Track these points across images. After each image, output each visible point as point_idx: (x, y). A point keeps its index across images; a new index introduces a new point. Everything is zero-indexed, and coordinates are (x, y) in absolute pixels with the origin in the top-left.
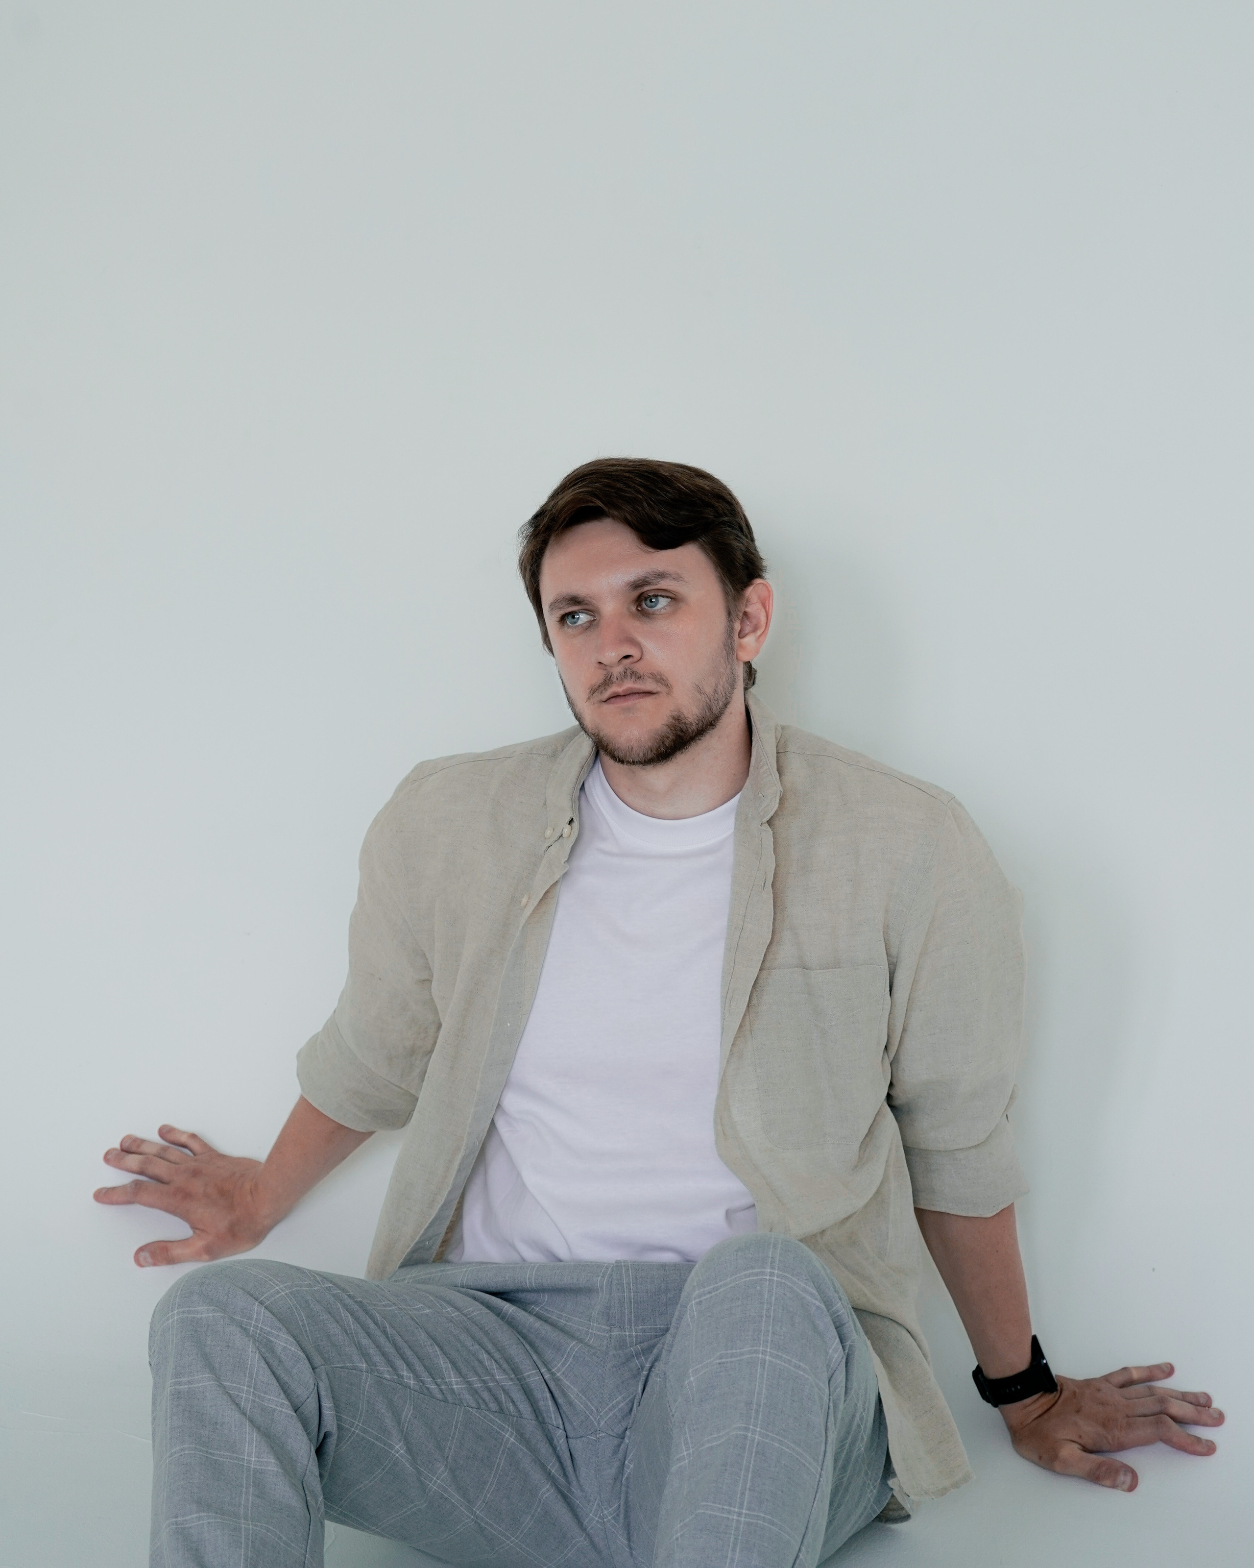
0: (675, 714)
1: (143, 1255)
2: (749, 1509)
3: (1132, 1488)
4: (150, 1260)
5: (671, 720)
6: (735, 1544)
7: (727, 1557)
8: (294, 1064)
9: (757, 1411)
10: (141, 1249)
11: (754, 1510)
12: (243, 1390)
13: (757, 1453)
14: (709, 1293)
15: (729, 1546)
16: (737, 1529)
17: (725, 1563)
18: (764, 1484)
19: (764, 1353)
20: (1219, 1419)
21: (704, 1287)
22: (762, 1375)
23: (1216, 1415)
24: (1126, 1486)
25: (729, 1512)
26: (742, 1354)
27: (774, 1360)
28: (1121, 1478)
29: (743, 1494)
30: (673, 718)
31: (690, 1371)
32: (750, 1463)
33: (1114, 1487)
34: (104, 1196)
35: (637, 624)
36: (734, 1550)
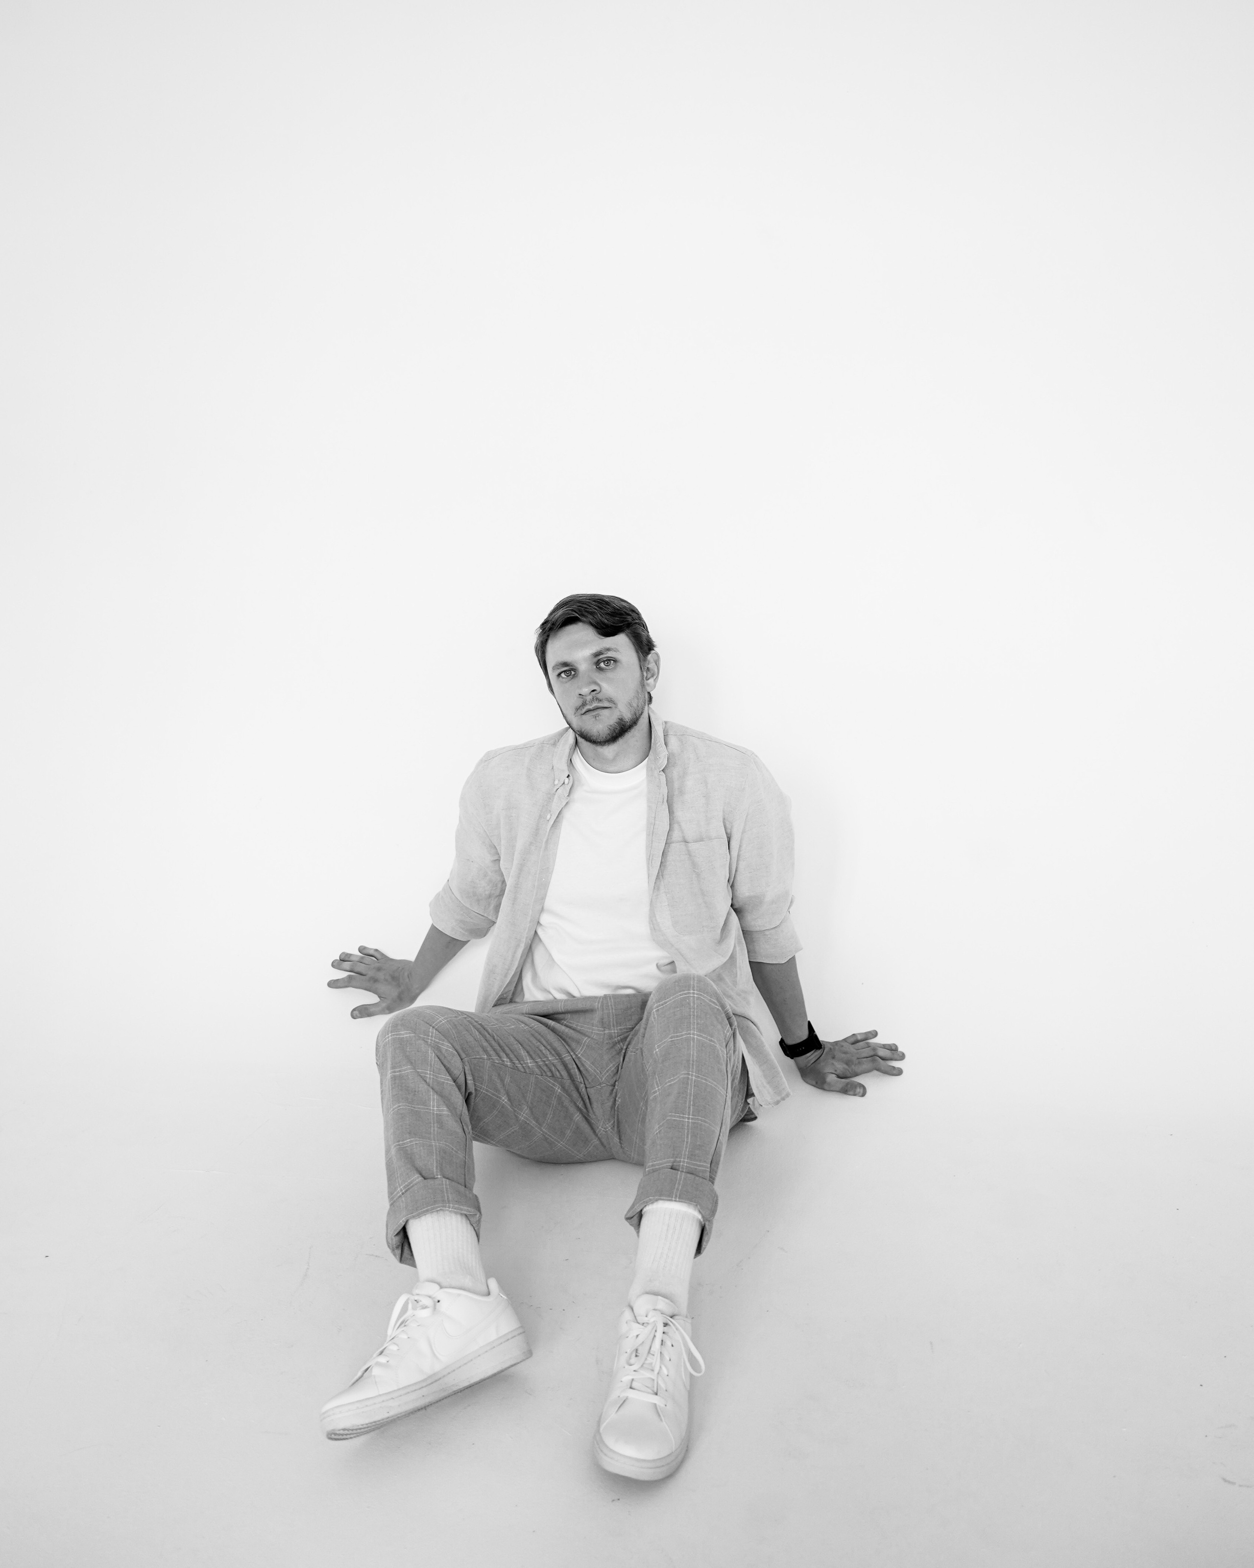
0: (619, 717)
2: (692, 1115)
3: (863, 1095)
4: (358, 1015)
5: (618, 720)
6: (688, 1135)
7: (684, 1141)
8: (428, 909)
9: (693, 1065)
10: (354, 1010)
11: (696, 1116)
12: (427, 1073)
13: (694, 1086)
14: (662, 1005)
15: (685, 1135)
16: (688, 1126)
17: (684, 1144)
18: (699, 1102)
19: (694, 1034)
20: (902, 1057)
21: (660, 1002)
22: (693, 1046)
23: (901, 1055)
24: (861, 1094)
25: (683, 1118)
26: (682, 1035)
27: (698, 1038)
28: (858, 1090)
29: (689, 1108)
30: (619, 719)
31: (656, 1046)
32: (691, 1091)
33: (855, 1095)
34: (333, 984)
35: (597, 674)
36: (687, 1137)
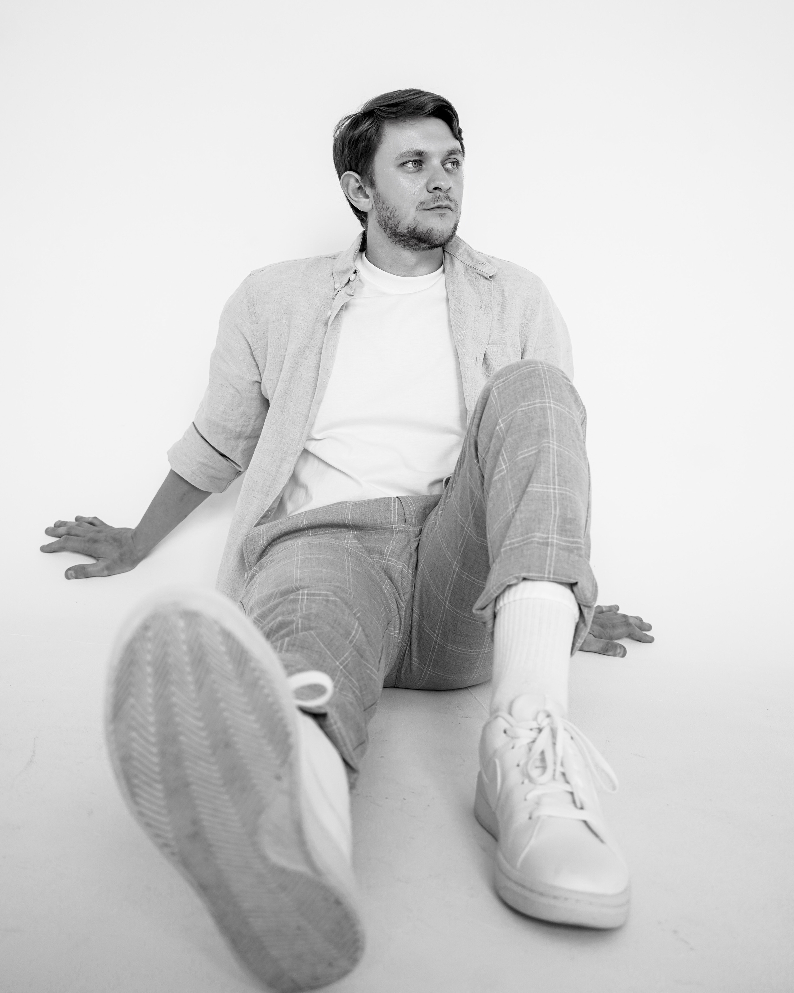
1: (70, 572)
2: (559, 485)
6: (555, 506)
7: (551, 514)
9: (553, 433)
11: (563, 486)
13: (557, 456)
14: (503, 382)
15: (551, 506)
16: (555, 497)
17: (551, 517)
18: (565, 473)
19: (549, 403)
21: (500, 379)
22: (551, 414)
25: (548, 488)
26: (535, 404)
27: (556, 407)
29: (554, 478)
31: (500, 421)
32: (554, 460)
36: (555, 509)
